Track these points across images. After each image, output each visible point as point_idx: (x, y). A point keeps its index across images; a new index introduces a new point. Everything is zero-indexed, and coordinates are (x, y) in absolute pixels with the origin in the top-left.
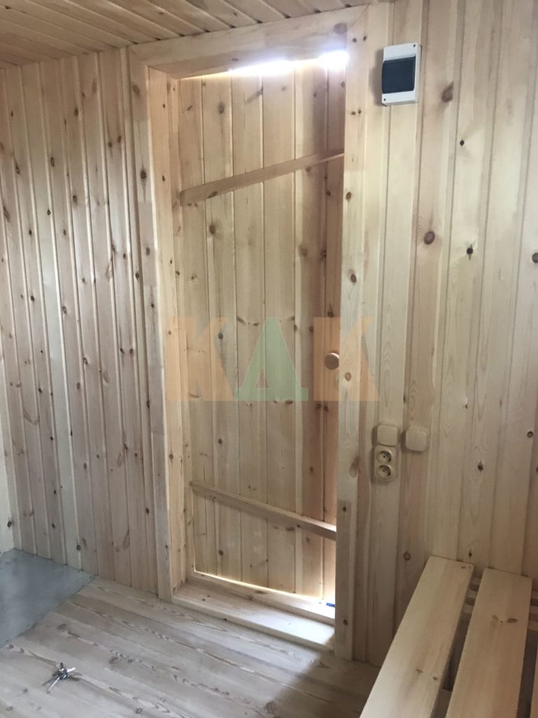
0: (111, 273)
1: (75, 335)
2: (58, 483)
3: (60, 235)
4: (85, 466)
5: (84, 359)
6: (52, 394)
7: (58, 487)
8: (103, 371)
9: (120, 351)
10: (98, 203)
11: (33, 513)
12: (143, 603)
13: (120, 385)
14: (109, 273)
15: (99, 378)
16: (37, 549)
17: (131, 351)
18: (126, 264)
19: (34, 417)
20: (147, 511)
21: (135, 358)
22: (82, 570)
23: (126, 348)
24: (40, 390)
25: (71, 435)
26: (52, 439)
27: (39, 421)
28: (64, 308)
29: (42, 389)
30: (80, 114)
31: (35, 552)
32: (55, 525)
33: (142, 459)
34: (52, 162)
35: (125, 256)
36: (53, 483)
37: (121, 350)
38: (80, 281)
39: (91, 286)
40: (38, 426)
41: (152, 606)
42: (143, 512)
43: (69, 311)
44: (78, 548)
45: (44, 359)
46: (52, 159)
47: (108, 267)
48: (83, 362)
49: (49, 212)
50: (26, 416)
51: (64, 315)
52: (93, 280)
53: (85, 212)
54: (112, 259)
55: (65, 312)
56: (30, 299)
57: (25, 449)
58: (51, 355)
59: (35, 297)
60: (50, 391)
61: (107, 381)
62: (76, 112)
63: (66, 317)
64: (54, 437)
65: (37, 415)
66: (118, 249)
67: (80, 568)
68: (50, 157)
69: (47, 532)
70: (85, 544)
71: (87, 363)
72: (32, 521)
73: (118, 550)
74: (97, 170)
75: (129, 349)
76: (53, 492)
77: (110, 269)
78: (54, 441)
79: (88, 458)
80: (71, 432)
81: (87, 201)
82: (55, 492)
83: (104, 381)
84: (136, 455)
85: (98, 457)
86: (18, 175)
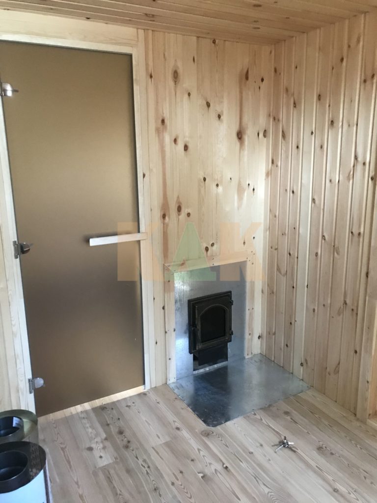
0: (351, 176)
1: (319, 219)
2: (293, 318)
3: (318, 149)
4: (314, 310)
5: (323, 236)
6: (297, 258)
7: (293, 321)
8: (335, 247)
9: (350, 233)
10: (349, 126)
11: (274, 334)
12: (344, 417)
13: (347, 258)
14: (350, 176)
15: (332, 251)
16: (274, 358)
17: (359, 234)
18: (364, 170)
19: (283, 271)
20: (356, 352)
21: (361, 240)
22: (302, 380)
23: (355, 231)
24: (290, 254)
25: (307, 287)
26: (293, 287)
27: (286, 274)
28: (313, 200)
29: (291, 253)
30: (345, 60)
31: (273, 359)
32: (288, 345)
33: (357, 314)
34: (319, 97)
35: (364, 164)
36: (291, 317)
37: (352, 233)
38: (328, 181)
39: (335, 185)
40: (285, 276)
41: (351, 421)
42: (352, 353)
43: (317, 202)
44: (302, 364)
45: (295, 234)
46: (319, 95)
47: (351, 171)
48: (322, 238)
49: (312, 133)
50: (279, 270)
51: (313, 204)
52: (337, 181)
53: (338, 132)
54: (354, 166)
55: (314, 203)
56: (291, 192)
57: (275, 291)
58: (301, 232)
59: (295, 191)
60: (296, 256)
61: (338, 254)
62: (342, 60)
63: (314, 206)
64: (295, 286)
65: (285, 270)
66: (360, 159)
67: (301, 378)
68: (318, 94)
69: (283, 349)
70: (307, 363)
71: (325, 239)
72: (274, 338)
73: (329, 374)
74: (351, 101)
75: (358, 232)
76: (289, 324)
77: (352, 173)
78: (295, 289)
79: (317, 305)
80: (307, 285)
81: (340, 124)
82: (291, 323)
83: (335, 253)
84: (353, 310)
85: (324, 305)
86: (294, 108)
